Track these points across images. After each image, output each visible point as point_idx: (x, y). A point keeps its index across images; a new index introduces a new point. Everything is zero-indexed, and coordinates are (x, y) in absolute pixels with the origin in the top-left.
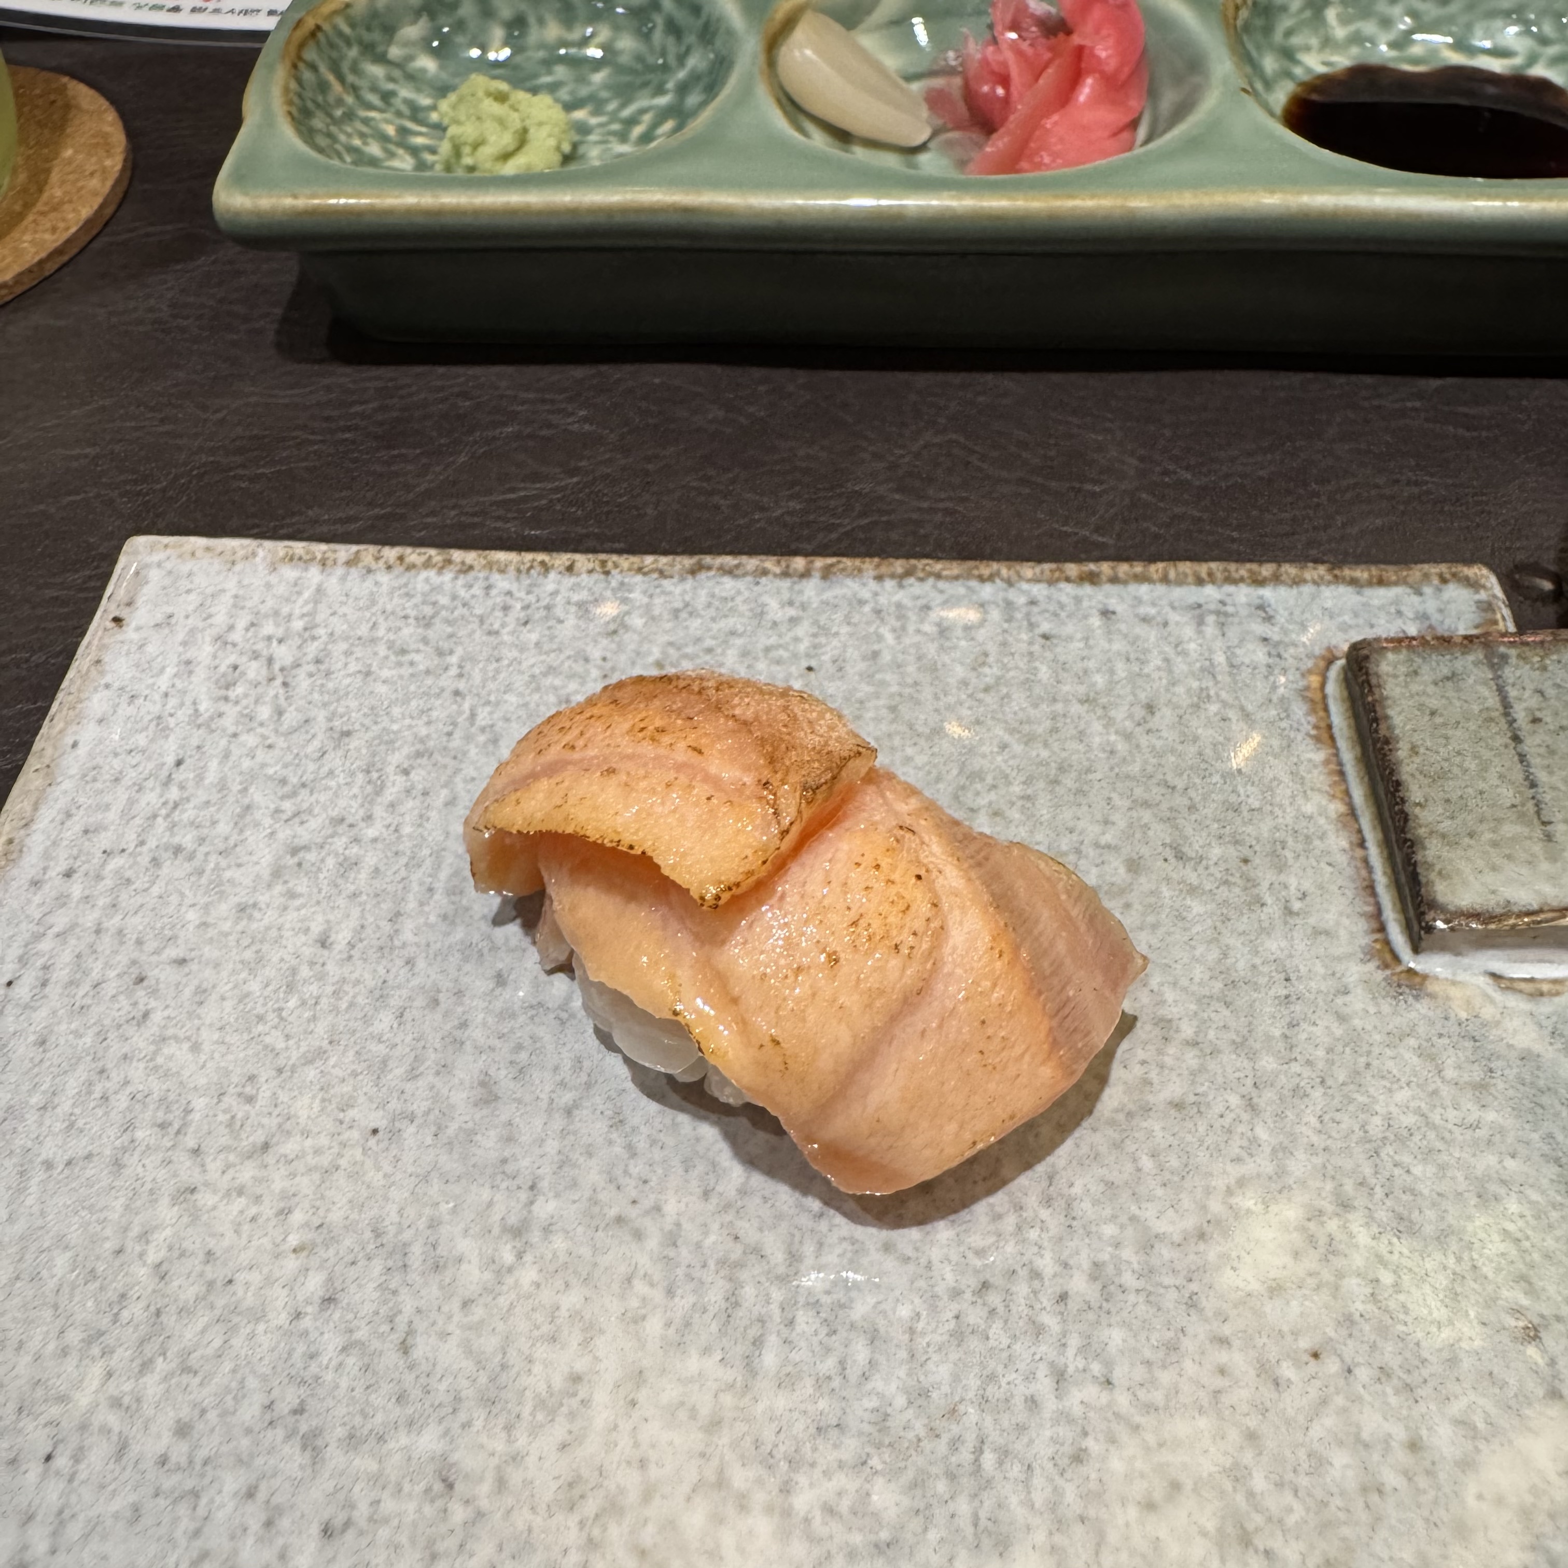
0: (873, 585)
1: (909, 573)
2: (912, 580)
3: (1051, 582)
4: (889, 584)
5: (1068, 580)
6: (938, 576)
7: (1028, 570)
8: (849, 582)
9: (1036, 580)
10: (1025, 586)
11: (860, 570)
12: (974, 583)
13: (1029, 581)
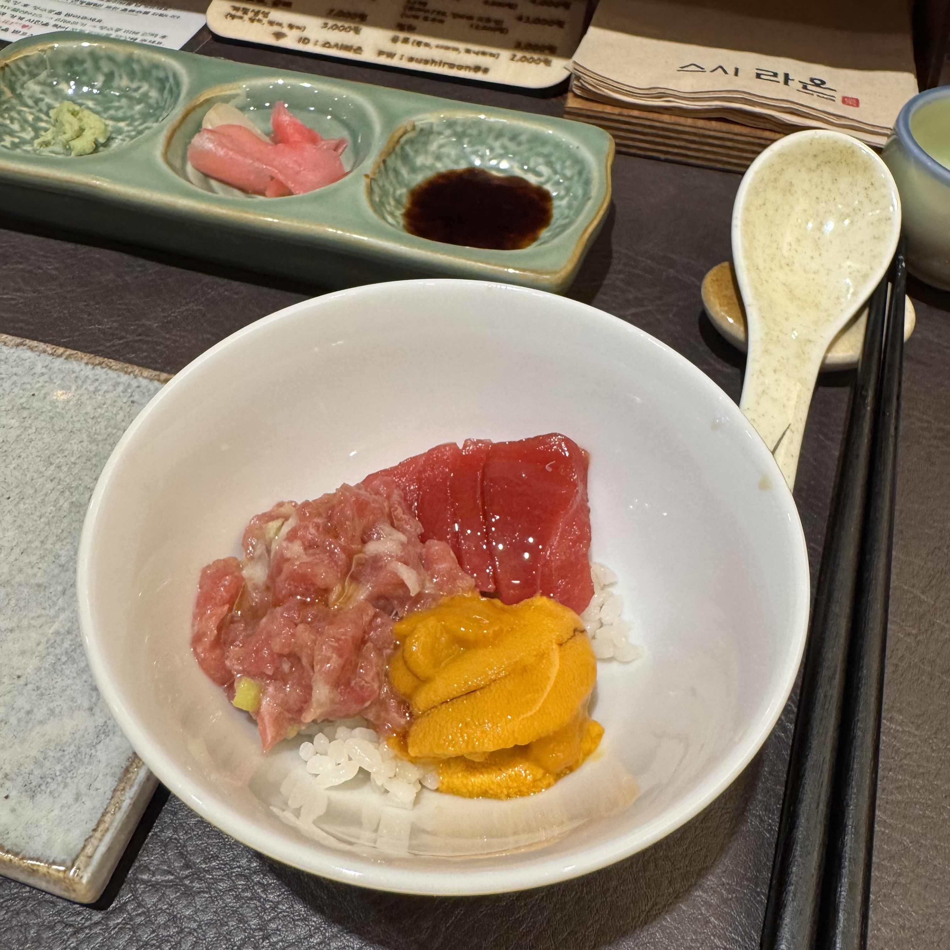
0: (83, 365)
1: (100, 364)
2: (99, 367)
3: (151, 380)
4: (90, 366)
5: (159, 380)
6: (110, 368)
7: (146, 373)
8: (75, 363)
9: (146, 378)
10: (141, 379)
11: (82, 358)
12: (122, 374)
13: (144, 377)
